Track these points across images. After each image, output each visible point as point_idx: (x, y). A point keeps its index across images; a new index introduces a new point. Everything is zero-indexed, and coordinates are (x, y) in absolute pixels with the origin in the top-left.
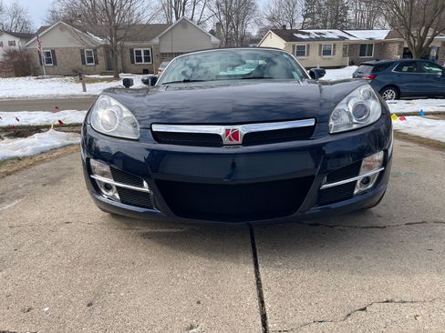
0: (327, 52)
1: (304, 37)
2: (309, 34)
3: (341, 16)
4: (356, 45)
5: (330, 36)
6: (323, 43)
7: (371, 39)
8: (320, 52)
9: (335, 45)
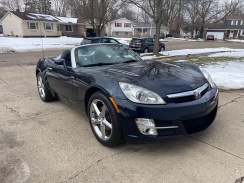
0: (49, 28)
1: (33, 18)
2: (35, 16)
3: (47, 7)
4: (63, 25)
5: (49, 19)
6: (46, 22)
7: (70, 22)
8: (44, 27)
9: (52, 24)
